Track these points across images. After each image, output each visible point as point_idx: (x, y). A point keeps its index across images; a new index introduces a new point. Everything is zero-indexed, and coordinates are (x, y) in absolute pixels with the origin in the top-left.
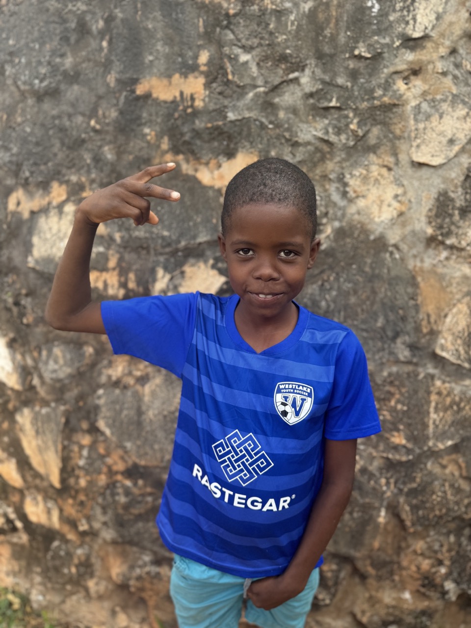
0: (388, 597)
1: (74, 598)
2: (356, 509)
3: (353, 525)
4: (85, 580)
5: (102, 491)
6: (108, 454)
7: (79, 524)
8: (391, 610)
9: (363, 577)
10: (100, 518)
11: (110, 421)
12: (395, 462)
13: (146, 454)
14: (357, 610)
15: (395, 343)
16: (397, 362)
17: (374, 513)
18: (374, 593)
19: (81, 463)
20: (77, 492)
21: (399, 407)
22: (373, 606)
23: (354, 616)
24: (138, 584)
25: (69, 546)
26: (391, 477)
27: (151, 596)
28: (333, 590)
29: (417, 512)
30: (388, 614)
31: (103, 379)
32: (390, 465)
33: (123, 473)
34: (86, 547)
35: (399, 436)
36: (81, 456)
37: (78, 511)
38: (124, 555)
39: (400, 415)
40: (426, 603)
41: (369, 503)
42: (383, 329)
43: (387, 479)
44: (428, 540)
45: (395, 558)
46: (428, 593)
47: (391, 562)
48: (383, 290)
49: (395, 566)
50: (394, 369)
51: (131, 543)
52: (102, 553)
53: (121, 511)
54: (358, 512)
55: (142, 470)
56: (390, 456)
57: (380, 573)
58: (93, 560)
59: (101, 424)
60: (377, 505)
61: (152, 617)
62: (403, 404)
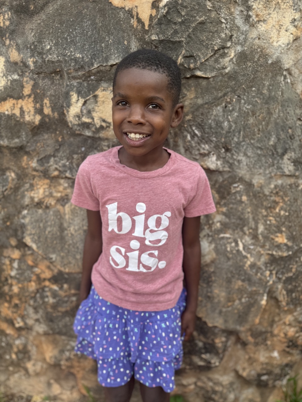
0: (262, 357)
1: (16, 376)
2: (245, 296)
3: (241, 308)
4: (24, 363)
5: (33, 295)
6: (36, 266)
7: (15, 322)
8: (265, 366)
9: (244, 344)
10: (32, 316)
11: (36, 238)
12: (277, 257)
13: (70, 263)
14: (239, 368)
15: (282, 159)
16: (283, 175)
17: (259, 298)
18: (252, 355)
19: (13, 273)
20: (11, 297)
21: (282, 213)
22: (251, 364)
23: (236, 372)
24: (68, 364)
25: (8, 338)
26: (274, 269)
27: (78, 371)
28: (221, 356)
29: (291, 295)
30: (262, 369)
31: (27, 201)
32: (273, 260)
33: (49, 280)
34: (23, 339)
35: (282, 237)
36: (12, 268)
37: (13, 312)
38: (55, 343)
39: (283, 220)
40: (289, 358)
41: (255, 291)
42: (275, 146)
43: (271, 271)
44: (295, 314)
45: (269, 329)
46: (291, 351)
47: (266, 332)
48: (277, 111)
49: (269, 335)
50: (280, 182)
51: (60, 333)
52: (36, 342)
53: (50, 310)
54: (245, 298)
55: (66, 276)
56: (274, 253)
57: (257, 341)
58: (29, 348)
59: (28, 240)
60: (261, 291)
61: (80, 385)
62: (286, 211)
